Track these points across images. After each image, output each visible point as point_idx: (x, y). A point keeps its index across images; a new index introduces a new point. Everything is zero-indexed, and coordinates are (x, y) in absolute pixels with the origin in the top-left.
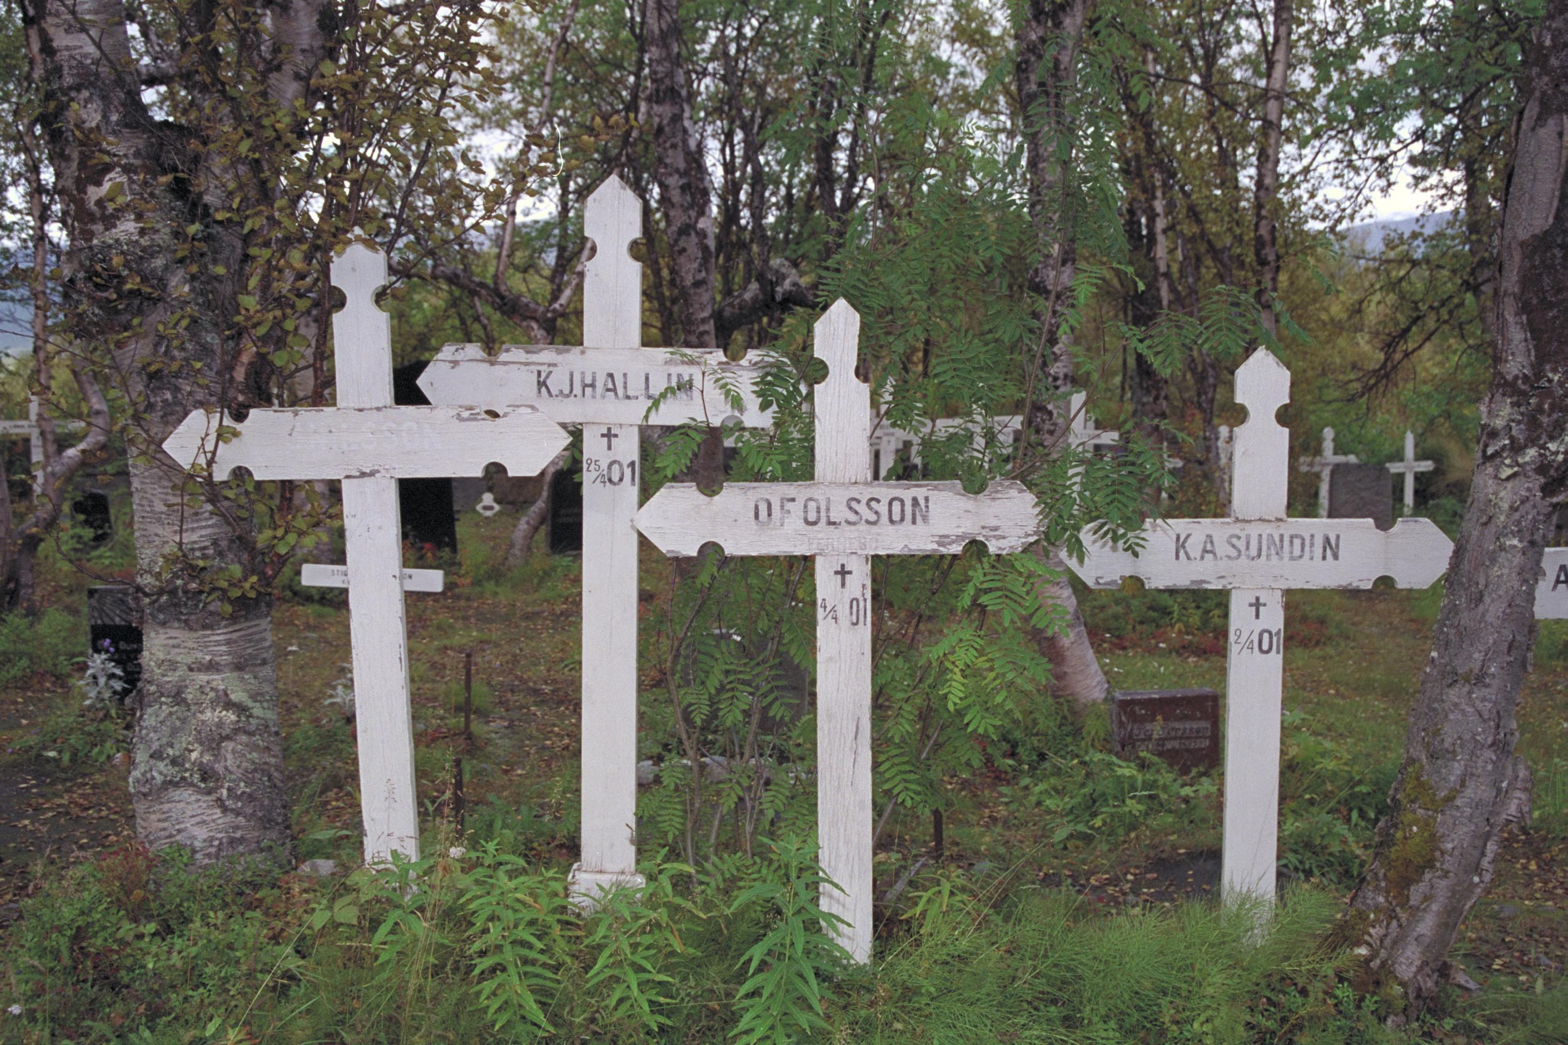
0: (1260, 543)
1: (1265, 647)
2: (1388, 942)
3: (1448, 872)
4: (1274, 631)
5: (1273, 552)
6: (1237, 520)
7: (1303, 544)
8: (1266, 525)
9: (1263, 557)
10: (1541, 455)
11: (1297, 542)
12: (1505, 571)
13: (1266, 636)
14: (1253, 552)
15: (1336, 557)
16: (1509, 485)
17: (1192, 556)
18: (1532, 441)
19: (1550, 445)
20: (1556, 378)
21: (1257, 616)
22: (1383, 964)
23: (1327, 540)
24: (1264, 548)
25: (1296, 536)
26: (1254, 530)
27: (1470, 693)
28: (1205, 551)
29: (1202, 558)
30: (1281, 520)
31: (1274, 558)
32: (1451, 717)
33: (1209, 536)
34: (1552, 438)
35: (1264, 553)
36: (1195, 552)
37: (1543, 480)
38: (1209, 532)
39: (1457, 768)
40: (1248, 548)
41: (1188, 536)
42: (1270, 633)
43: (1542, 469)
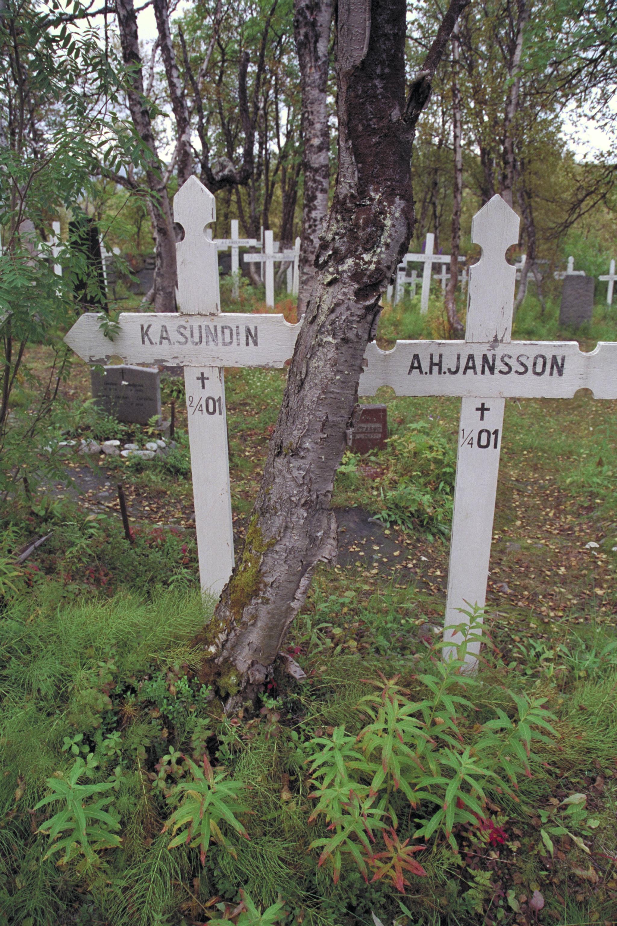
0: (200, 332)
1: (211, 410)
2: (228, 645)
3: (268, 600)
4: (216, 399)
5: (210, 339)
6: (182, 314)
7: (231, 333)
8: (202, 319)
9: (204, 343)
10: (356, 264)
11: (227, 331)
12: (321, 363)
13: (211, 401)
14: (196, 339)
15: (256, 344)
16: (331, 290)
17: (154, 341)
18: (351, 253)
19: (364, 256)
20: (377, 197)
21: (203, 387)
22: (226, 660)
23: (248, 331)
24: (204, 335)
25: (227, 327)
26: (195, 322)
27: (289, 462)
28: (162, 338)
29: (161, 343)
30: (213, 314)
31: (212, 343)
32: (277, 481)
33: (164, 327)
34: (366, 250)
35: (204, 340)
36: (156, 339)
37: (356, 286)
38: (164, 324)
39: (278, 521)
40: (192, 336)
41: (150, 326)
42: (213, 400)
43: (356, 276)
